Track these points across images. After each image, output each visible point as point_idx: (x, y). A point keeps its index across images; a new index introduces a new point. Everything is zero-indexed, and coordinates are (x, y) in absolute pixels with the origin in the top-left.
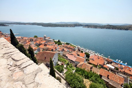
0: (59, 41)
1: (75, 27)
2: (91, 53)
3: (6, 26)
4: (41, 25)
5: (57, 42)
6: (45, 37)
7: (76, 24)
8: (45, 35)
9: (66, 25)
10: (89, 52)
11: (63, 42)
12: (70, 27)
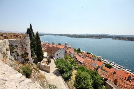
0: (79, 50)
1: (101, 38)
2: (116, 67)
3: (42, 36)
4: (67, 36)
5: (77, 50)
6: (66, 44)
7: (103, 36)
8: (66, 43)
9: (91, 37)
10: (115, 65)
11: (84, 52)
12: (96, 38)
